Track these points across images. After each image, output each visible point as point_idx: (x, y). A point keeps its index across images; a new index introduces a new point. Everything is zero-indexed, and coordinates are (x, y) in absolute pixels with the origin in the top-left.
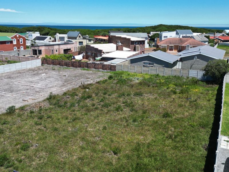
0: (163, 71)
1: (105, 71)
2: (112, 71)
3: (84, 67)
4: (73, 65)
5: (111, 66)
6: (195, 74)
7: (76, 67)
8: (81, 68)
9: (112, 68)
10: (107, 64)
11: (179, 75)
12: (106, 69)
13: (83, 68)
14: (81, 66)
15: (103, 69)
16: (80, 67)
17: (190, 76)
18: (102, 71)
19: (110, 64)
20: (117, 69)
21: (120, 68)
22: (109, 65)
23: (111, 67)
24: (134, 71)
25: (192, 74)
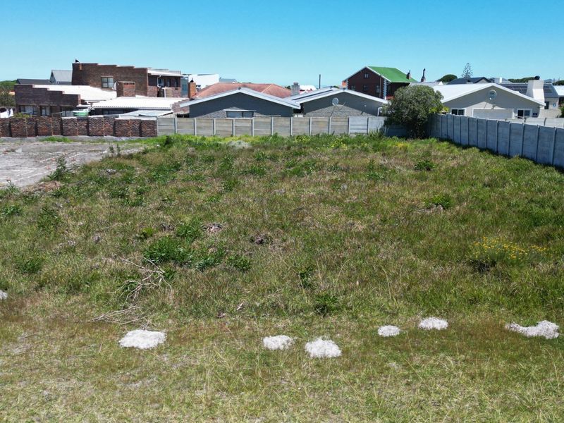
0: (287, 127)
1: (124, 139)
2: (145, 136)
3: (50, 134)
4: (10, 130)
5: (141, 122)
6: (361, 127)
7: (23, 136)
8: (40, 138)
9: (143, 129)
10: (128, 118)
11: (327, 133)
12: (124, 134)
13: (49, 137)
14: (40, 131)
15: (115, 134)
16: (37, 134)
17: (350, 131)
18: (112, 139)
19: (138, 118)
20: (160, 130)
21: (168, 128)
22: (135, 121)
23: (140, 127)
24: (210, 132)
25: (356, 127)
